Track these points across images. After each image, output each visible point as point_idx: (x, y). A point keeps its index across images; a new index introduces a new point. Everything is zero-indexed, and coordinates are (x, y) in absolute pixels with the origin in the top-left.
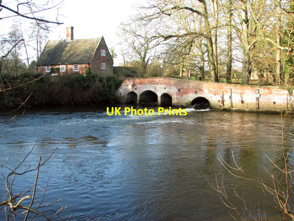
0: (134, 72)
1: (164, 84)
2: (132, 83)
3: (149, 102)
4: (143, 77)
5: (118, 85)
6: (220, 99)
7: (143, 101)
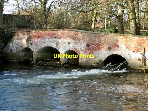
0: (29, 21)
1: (68, 37)
2: (26, 36)
3: (49, 61)
4: (41, 28)
5: (8, 38)
6: (141, 57)
7: (41, 60)
